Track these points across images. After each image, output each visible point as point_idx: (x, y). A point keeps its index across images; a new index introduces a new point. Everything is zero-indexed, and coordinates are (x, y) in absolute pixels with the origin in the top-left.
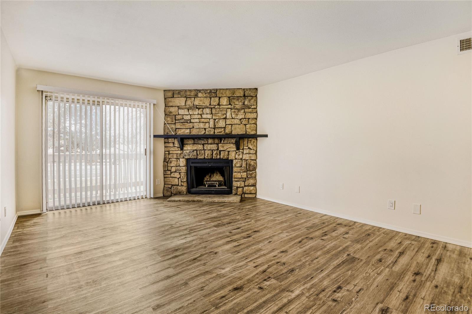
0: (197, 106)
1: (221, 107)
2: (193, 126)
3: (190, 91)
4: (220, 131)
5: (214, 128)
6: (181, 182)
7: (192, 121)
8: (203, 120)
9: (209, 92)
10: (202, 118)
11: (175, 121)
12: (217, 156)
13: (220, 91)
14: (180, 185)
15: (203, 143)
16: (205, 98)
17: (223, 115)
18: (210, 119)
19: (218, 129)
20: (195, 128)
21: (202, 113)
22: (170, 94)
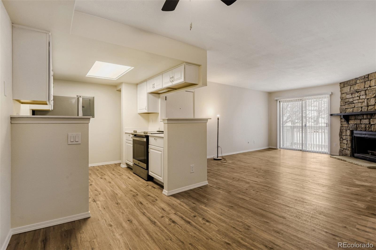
0: (357, 91)
1: (372, 88)
2: (355, 106)
3: (352, 80)
4: (371, 108)
5: (368, 106)
6: (348, 147)
7: (354, 102)
8: (360, 101)
9: (363, 78)
10: (360, 99)
11: (345, 103)
12: (369, 129)
13: (371, 75)
14: (347, 149)
15: (360, 119)
16: (361, 83)
17: (374, 94)
18: (364, 99)
19: (370, 106)
20: (356, 107)
21: (360, 95)
22: (342, 85)
